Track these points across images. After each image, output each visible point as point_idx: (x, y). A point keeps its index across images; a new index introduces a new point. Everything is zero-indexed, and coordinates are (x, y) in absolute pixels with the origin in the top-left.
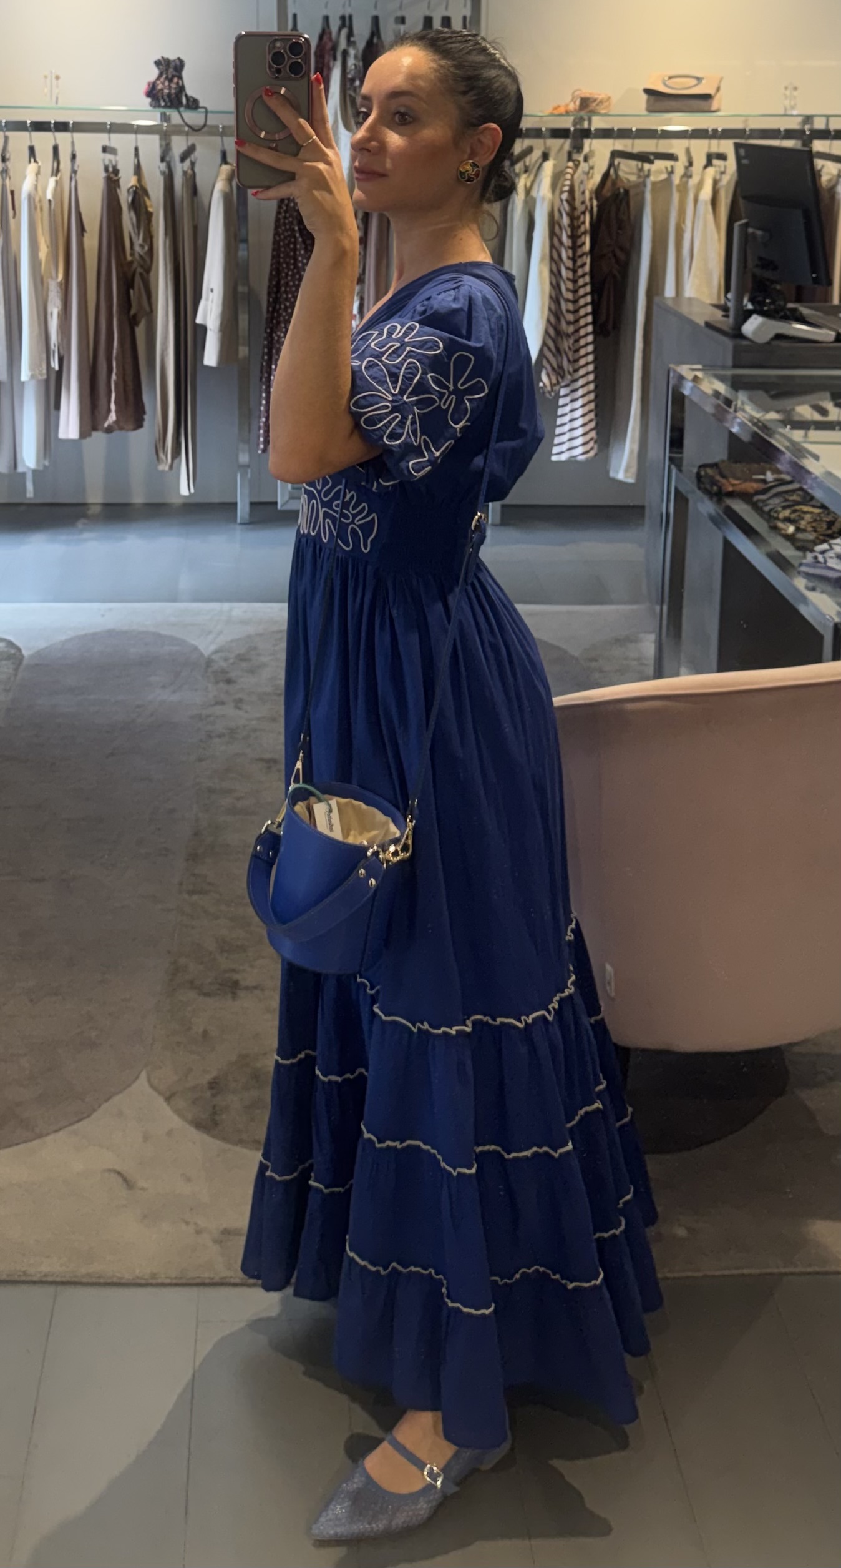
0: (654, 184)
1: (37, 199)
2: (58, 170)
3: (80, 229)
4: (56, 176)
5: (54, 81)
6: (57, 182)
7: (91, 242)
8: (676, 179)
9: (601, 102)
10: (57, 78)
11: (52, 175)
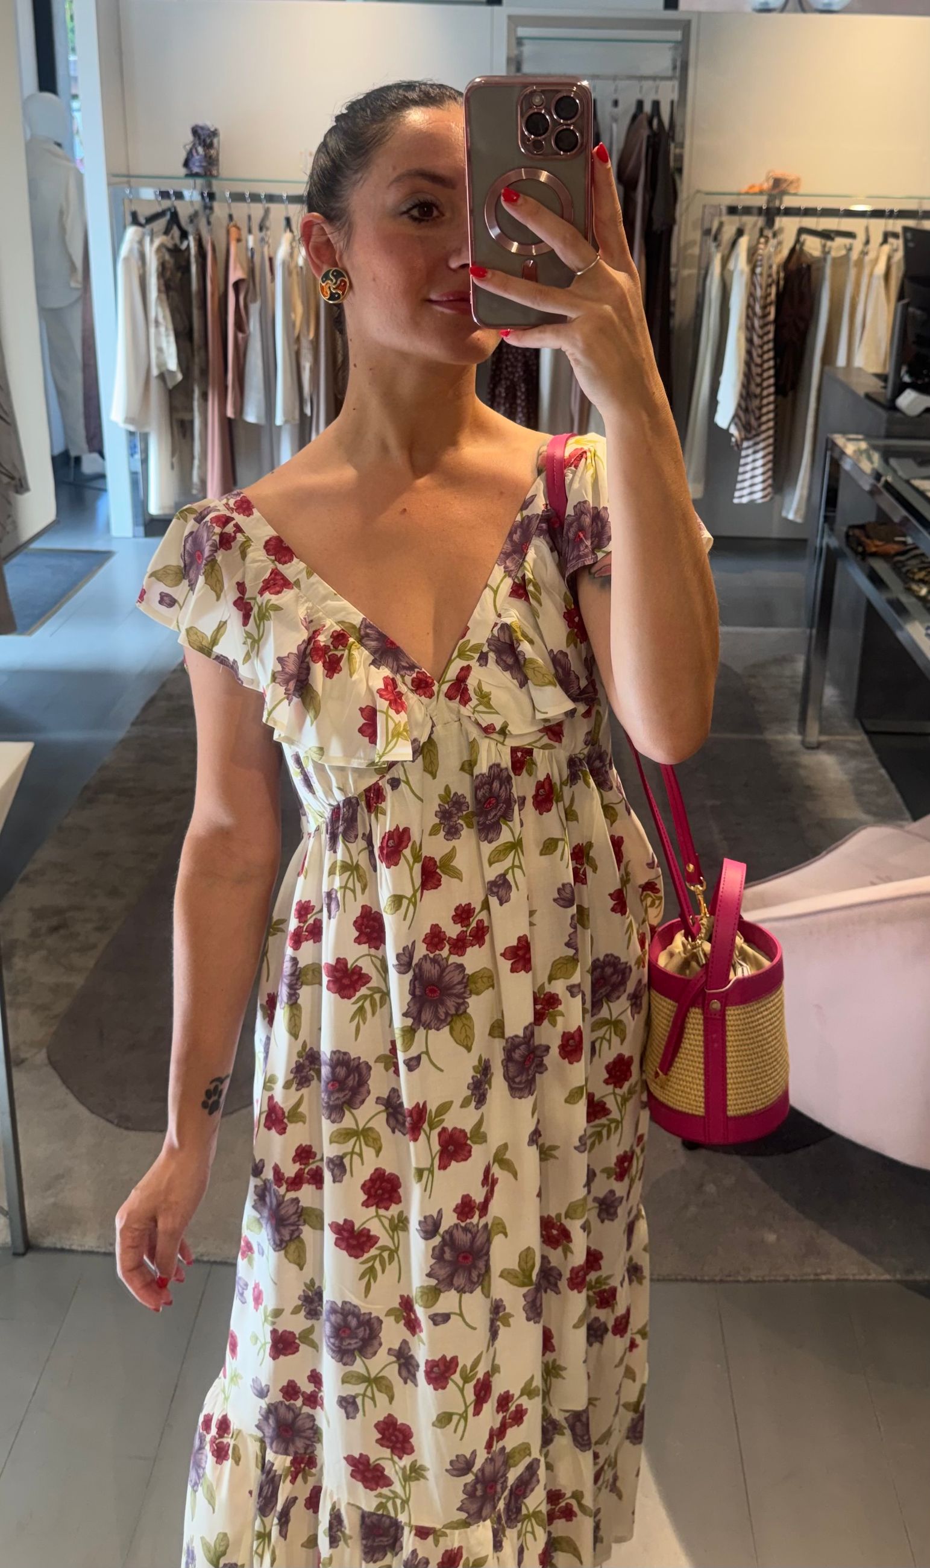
0: (834, 259)
1: (292, 265)
8: (855, 255)
9: (792, 182)
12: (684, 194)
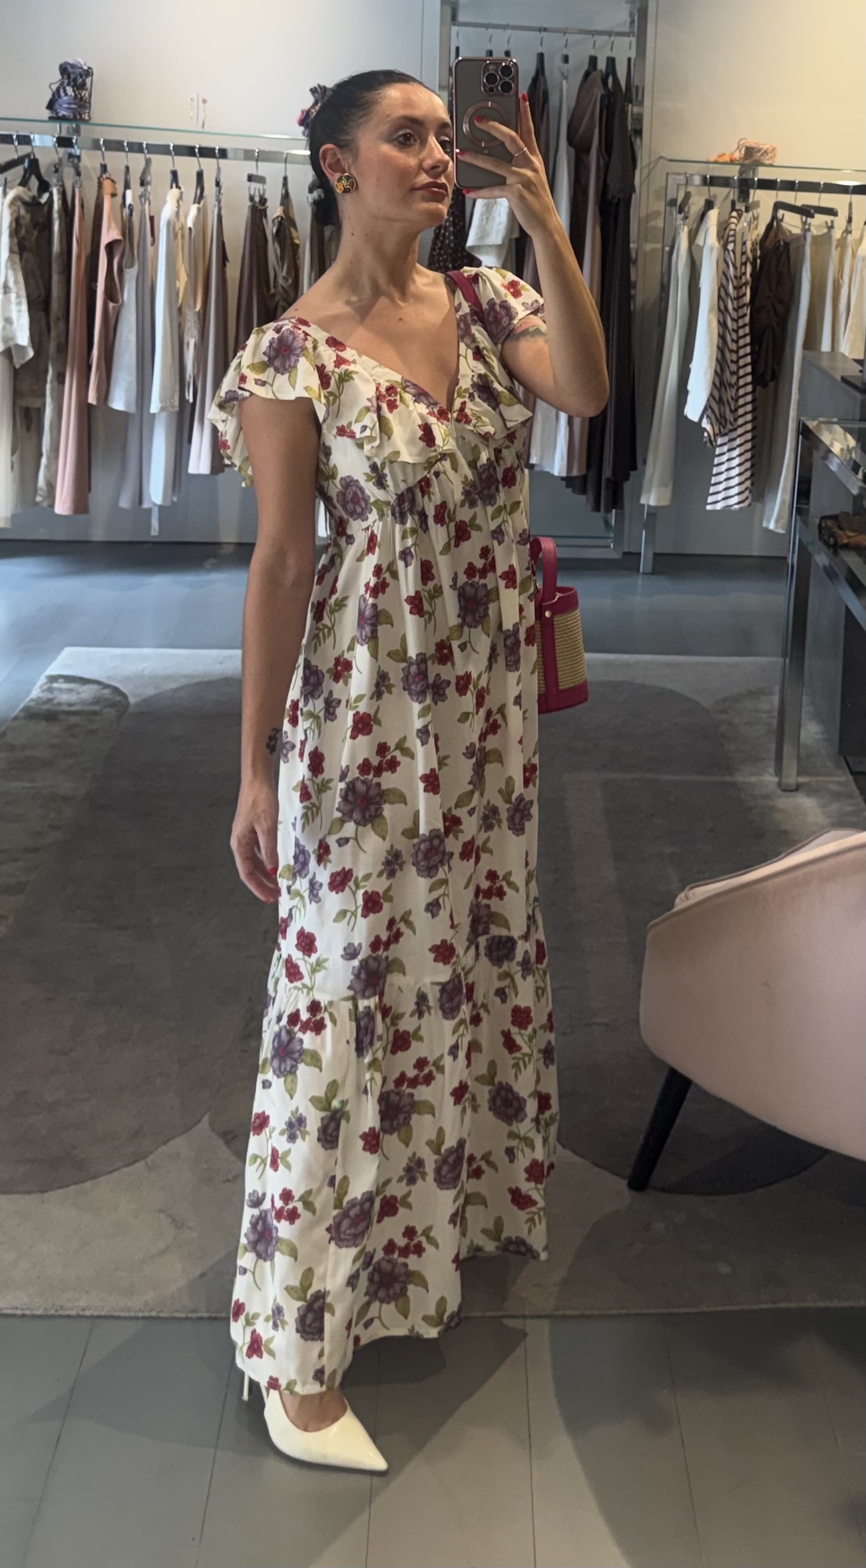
0: (815, 238)
1: (178, 226)
2: (201, 196)
3: (221, 259)
4: (199, 203)
5: (201, 103)
6: (199, 209)
7: (233, 271)
9: (766, 152)
10: (204, 101)
11: (194, 203)
12: (643, 160)
